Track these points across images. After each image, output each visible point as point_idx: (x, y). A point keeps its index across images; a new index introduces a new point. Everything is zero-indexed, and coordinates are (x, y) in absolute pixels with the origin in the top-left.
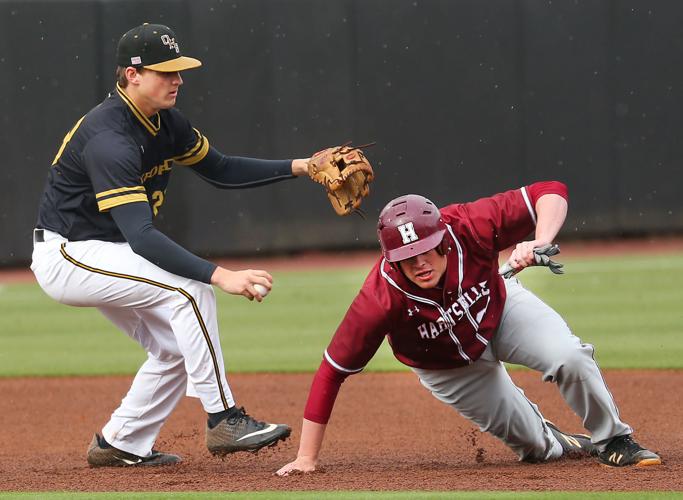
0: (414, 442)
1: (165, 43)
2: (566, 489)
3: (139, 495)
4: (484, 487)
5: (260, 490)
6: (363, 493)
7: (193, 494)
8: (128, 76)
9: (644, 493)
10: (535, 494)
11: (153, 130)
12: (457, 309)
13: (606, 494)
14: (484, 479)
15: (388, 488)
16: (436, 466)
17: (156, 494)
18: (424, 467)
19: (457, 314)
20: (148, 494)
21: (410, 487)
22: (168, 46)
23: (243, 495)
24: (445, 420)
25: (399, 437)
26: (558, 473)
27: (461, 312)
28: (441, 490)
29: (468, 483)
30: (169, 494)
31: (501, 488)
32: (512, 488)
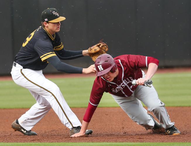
0: (105, 128)
1: (54, 14)
2: (150, 142)
3: (24, 144)
4: (125, 141)
5: (60, 142)
6: (90, 143)
7: (40, 143)
8: (45, 24)
9: (172, 143)
10: (140, 143)
11: (53, 39)
12: (123, 85)
13: (161, 143)
14: (125, 139)
15: (97, 142)
16: (111, 135)
17: (29, 143)
18: (108, 135)
19: (123, 86)
20: (26, 143)
21: (104, 141)
22: (55, 14)
23: (54, 143)
24: (114, 121)
25: (100, 127)
26: (147, 137)
27: (124, 85)
28: (113, 142)
29: (121, 140)
30: (33, 143)
31: (130, 141)
32: (134, 141)
